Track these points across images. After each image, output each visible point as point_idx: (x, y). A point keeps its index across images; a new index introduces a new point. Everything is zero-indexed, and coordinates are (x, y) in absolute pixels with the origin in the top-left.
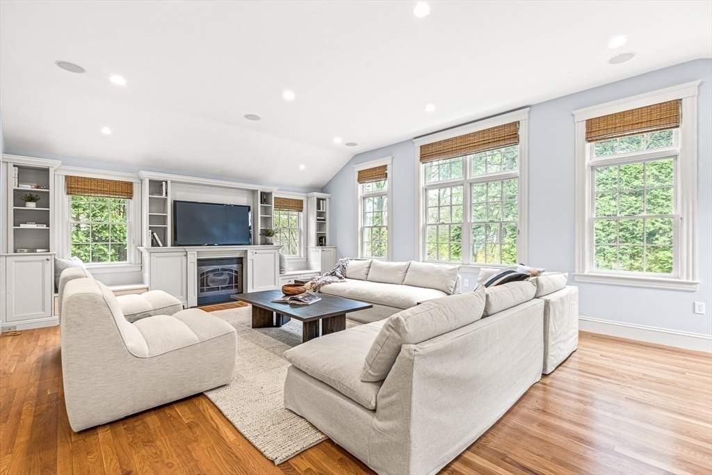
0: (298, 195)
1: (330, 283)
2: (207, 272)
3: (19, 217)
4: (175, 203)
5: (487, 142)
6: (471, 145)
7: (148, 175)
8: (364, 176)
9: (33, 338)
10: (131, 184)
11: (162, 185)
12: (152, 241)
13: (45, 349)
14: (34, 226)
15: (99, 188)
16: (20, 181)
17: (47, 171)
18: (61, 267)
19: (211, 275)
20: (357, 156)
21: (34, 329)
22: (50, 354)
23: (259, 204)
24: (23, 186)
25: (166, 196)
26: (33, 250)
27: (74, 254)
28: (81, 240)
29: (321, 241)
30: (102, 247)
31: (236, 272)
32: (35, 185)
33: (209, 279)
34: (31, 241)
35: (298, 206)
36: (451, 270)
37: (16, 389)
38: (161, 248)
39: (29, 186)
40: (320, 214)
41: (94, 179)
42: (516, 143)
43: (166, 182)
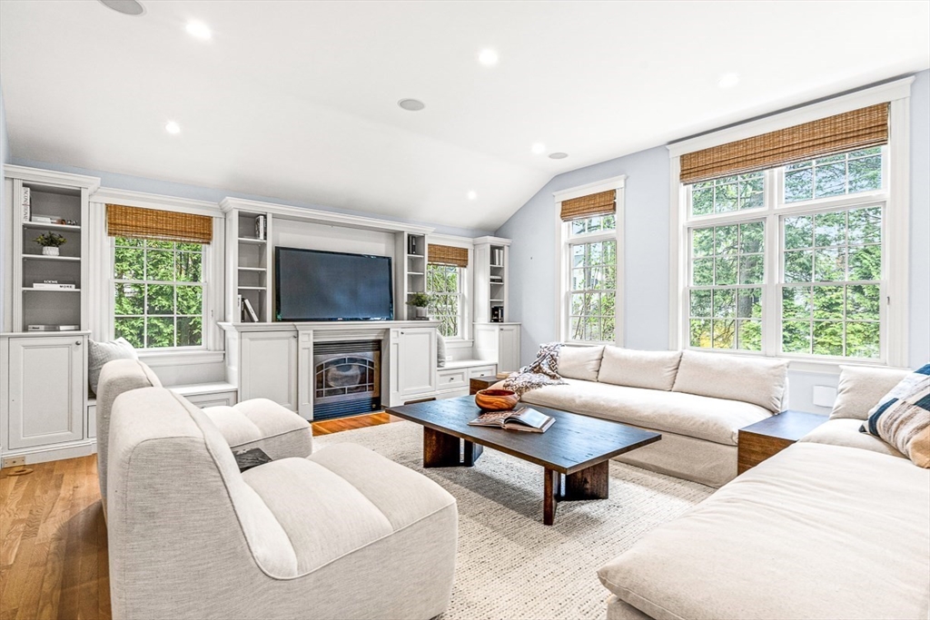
0: (459, 241)
1: (539, 385)
2: (328, 364)
3: (32, 271)
4: (278, 251)
5: (821, 141)
6: (785, 149)
7: (236, 205)
8: (571, 209)
9: (53, 482)
10: (208, 220)
11: (258, 221)
12: (243, 312)
13: (73, 506)
14: (56, 287)
15: (159, 226)
16: (33, 211)
17: (76, 195)
18: (98, 355)
19: (333, 369)
20: (559, 177)
21: (54, 462)
22: (81, 518)
23: (406, 255)
24: (39, 219)
25: (265, 239)
26: (53, 327)
27: (119, 334)
28: (126, 311)
29: (496, 314)
30: (155, 322)
31: (371, 364)
32: (59, 218)
33: (329, 374)
34: (50, 312)
35: (460, 257)
36: (774, 368)
37: (16, 611)
38: (256, 324)
39: (48, 220)
40: (494, 271)
41: (152, 211)
42: (884, 142)
43: (265, 217)
